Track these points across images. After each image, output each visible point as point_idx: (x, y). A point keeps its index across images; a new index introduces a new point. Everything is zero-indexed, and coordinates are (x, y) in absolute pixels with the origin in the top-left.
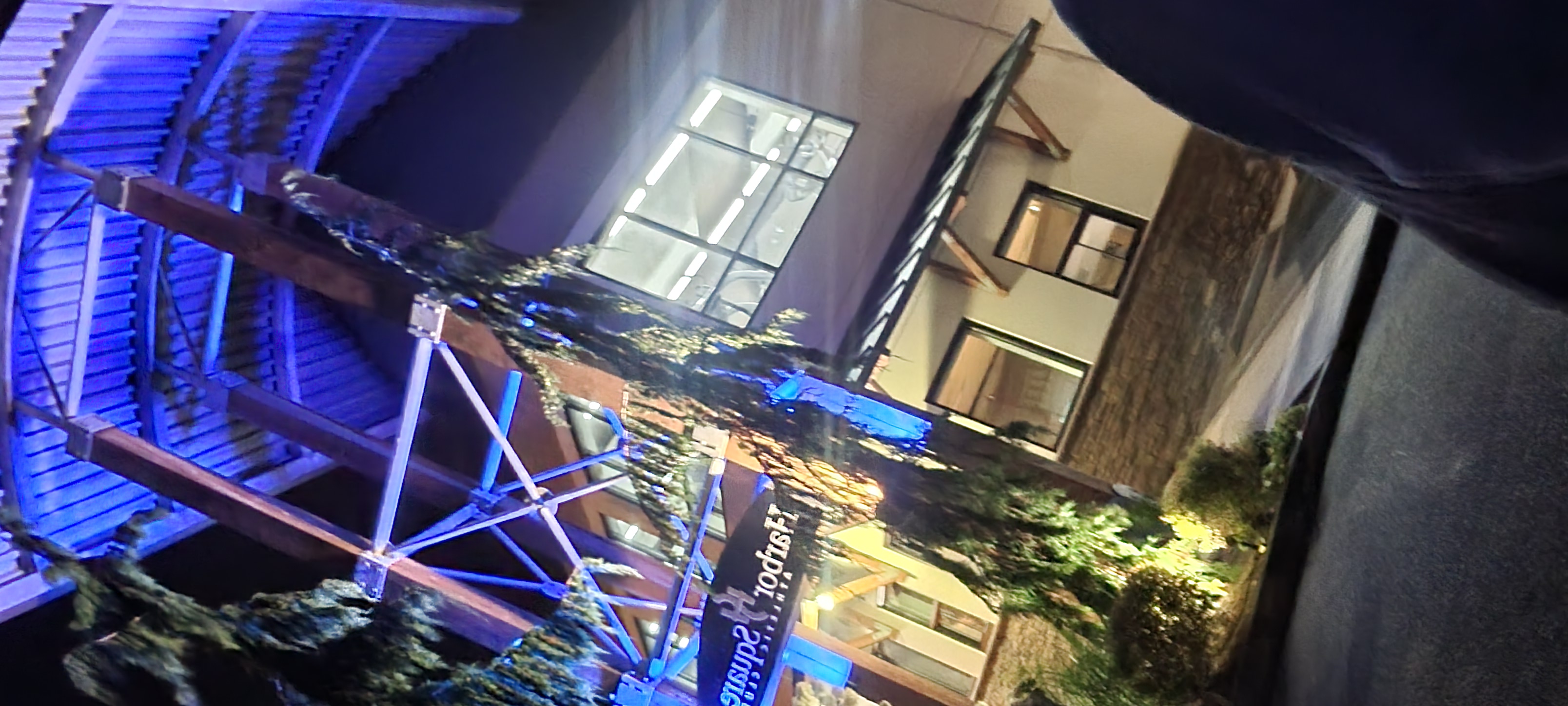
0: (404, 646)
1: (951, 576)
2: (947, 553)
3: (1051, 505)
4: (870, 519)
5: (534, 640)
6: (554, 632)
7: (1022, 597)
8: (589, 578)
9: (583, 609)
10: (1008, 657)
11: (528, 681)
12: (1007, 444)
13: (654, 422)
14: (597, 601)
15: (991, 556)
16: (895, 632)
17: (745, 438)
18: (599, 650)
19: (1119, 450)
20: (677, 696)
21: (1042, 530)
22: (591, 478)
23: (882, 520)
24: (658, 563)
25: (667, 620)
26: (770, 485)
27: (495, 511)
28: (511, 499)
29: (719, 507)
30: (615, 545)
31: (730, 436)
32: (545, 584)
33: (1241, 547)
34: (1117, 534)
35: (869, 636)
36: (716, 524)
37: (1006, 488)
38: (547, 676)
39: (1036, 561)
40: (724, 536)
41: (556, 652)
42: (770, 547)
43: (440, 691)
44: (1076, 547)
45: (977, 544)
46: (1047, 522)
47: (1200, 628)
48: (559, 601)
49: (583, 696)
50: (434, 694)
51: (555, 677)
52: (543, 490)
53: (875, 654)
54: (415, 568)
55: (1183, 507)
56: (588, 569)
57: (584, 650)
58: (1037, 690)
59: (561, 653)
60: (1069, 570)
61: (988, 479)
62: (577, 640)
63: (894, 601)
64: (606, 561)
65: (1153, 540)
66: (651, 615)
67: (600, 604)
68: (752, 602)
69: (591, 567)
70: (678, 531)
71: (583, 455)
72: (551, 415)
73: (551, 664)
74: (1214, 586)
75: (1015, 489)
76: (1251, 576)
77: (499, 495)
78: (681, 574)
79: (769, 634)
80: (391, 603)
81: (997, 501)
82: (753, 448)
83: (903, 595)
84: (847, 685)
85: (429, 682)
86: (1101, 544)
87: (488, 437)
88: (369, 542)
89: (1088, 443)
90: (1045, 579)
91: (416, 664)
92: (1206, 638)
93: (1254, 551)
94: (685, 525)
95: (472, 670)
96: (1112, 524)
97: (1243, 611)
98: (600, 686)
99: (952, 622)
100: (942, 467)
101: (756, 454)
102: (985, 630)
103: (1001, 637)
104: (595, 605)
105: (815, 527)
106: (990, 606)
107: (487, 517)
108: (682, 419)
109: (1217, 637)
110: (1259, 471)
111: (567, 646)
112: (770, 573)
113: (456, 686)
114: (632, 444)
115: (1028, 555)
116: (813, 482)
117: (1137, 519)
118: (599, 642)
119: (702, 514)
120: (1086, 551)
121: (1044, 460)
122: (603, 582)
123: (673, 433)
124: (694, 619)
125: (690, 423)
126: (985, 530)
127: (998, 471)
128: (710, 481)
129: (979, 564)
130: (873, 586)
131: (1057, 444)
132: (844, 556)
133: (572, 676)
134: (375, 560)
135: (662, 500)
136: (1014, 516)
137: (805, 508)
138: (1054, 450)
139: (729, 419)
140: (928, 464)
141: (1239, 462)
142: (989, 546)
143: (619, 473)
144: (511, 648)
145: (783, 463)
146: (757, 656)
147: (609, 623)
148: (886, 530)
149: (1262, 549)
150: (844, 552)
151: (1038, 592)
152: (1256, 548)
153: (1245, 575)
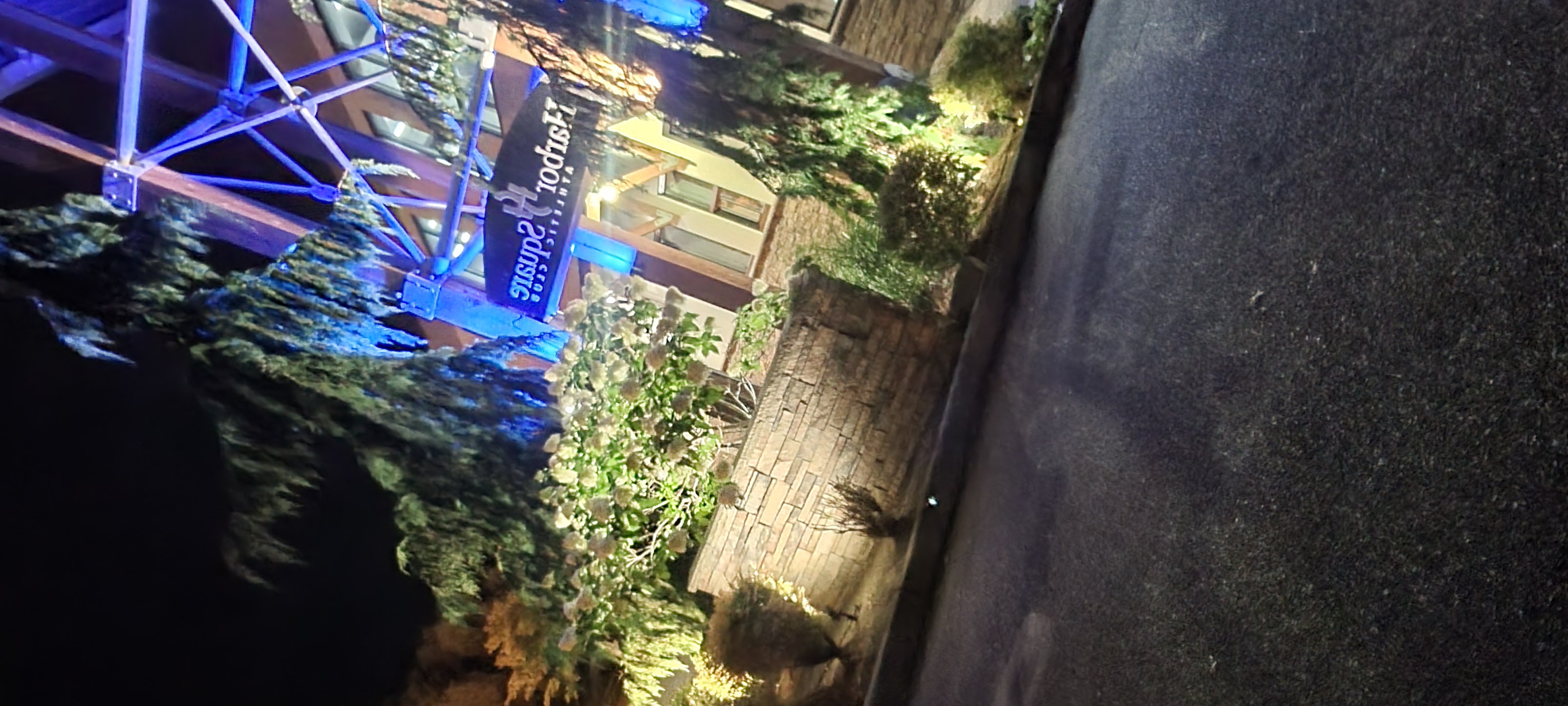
0: (168, 257)
1: (732, 162)
2: (728, 141)
3: (827, 89)
4: (649, 110)
5: (311, 245)
6: (331, 236)
7: (799, 180)
8: (360, 180)
9: (359, 212)
10: (784, 235)
11: (307, 286)
12: (782, 27)
13: (414, 13)
14: (371, 202)
15: (770, 141)
16: (677, 218)
17: (516, 29)
18: (379, 251)
19: (890, 29)
20: (465, 292)
21: (816, 114)
22: (351, 76)
23: (660, 109)
24: (431, 160)
25: (449, 219)
26: (544, 78)
27: (249, 112)
28: (263, 99)
29: (492, 101)
30: (386, 145)
31: (499, 28)
32: (313, 188)
33: (1001, 121)
34: (888, 115)
35: (652, 222)
36: (490, 118)
37: (784, 74)
38: (328, 279)
39: (813, 145)
40: (499, 131)
41: (335, 256)
42: (550, 142)
43: (215, 300)
44: (850, 129)
45: (756, 131)
46: (823, 106)
47: (962, 199)
48: (331, 204)
49: (369, 297)
50: (210, 302)
51: (336, 279)
52: (301, 90)
53: (658, 239)
54: (170, 176)
55: (952, 86)
56: (358, 171)
57: (363, 252)
58: (813, 265)
59: (340, 257)
60: (843, 153)
61: (766, 66)
62: (356, 243)
63: (675, 188)
64: (376, 162)
65: (921, 118)
66: (430, 213)
67: (375, 205)
68: (535, 198)
69: (362, 168)
70: (452, 131)
71: (339, 49)
72: (299, 9)
73: (332, 268)
74: (974, 160)
75: (792, 73)
76: (1009, 149)
77: (251, 95)
78: (458, 173)
79: (554, 227)
80: (149, 216)
81: (776, 87)
82: (524, 40)
83: (683, 181)
84: (632, 272)
85: (202, 291)
86: (874, 125)
87: (230, 31)
88: (112, 151)
89: (861, 23)
90: (821, 162)
91: (184, 276)
92: (967, 208)
93: (1012, 124)
94: (460, 122)
95: (247, 277)
96: (883, 106)
97: (1000, 180)
98: (386, 286)
99: (730, 204)
100: (719, 54)
101: (529, 48)
102: (762, 211)
103: (777, 218)
104: (369, 207)
105: (596, 122)
106: (770, 188)
107: (242, 119)
108: (445, 11)
109: (975, 206)
110: (1021, 45)
111: (345, 249)
112: (551, 168)
113: (231, 294)
114: (392, 38)
115: (804, 138)
116: (589, 74)
117: (908, 99)
118: (378, 243)
119: (475, 109)
120: (859, 132)
121: (820, 43)
122: (375, 183)
123: (435, 26)
124: (476, 216)
125: (454, 15)
126: (764, 116)
127: (775, 56)
128: (480, 76)
129: (758, 151)
130: (656, 174)
131: (831, 24)
132: (625, 150)
133: (355, 278)
134: (125, 171)
135: (432, 99)
136: (791, 101)
137: (583, 102)
138: (828, 30)
139: (497, 10)
140: (706, 51)
141: (1003, 38)
142: (768, 132)
143: (384, 69)
144: (286, 254)
145: (558, 56)
146: (543, 250)
147: (387, 223)
148: (665, 120)
149: (1020, 122)
150: (626, 146)
151: (815, 174)
152: (1015, 120)
153: (1003, 148)
